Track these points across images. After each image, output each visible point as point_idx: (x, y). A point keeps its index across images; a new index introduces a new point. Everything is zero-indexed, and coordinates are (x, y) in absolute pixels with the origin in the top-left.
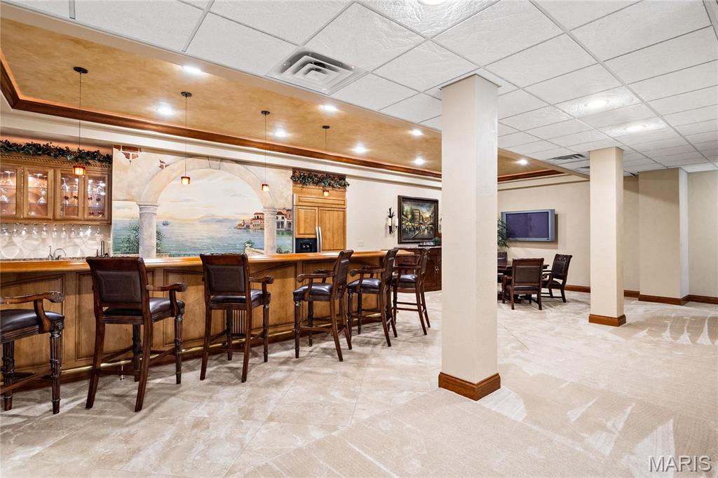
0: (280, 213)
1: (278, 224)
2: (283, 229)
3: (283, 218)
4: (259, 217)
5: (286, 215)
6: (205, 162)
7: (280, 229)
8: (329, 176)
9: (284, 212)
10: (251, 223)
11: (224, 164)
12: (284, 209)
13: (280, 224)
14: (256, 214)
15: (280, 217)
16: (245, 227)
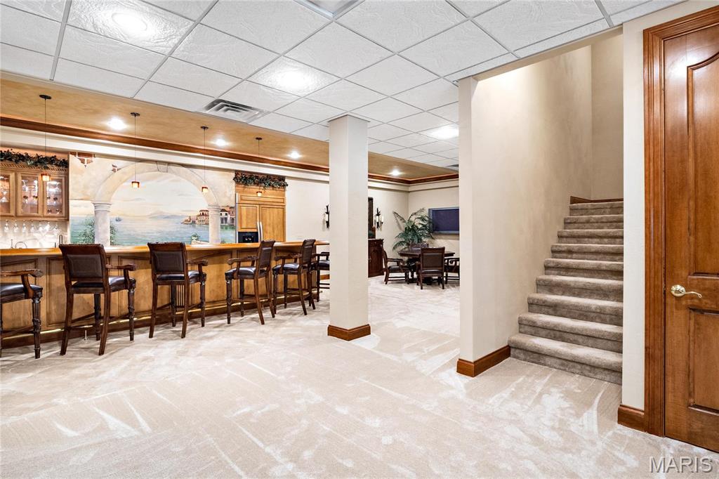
0: (223, 210)
1: (222, 219)
2: (227, 224)
3: (226, 214)
4: (204, 214)
5: (229, 212)
6: (155, 165)
7: (224, 224)
8: (269, 177)
9: (228, 209)
10: (197, 219)
11: (172, 167)
12: (228, 206)
13: (224, 220)
14: (201, 211)
15: (224, 213)
16: (191, 222)
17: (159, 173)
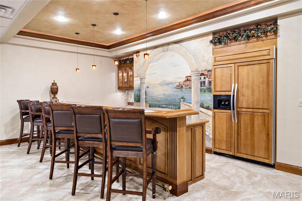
0: (202, 74)
1: (201, 83)
2: (205, 88)
3: (205, 78)
4: (188, 79)
5: (207, 75)
7: (203, 88)
9: (206, 73)
10: (184, 84)
12: (206, 70)
13: (203, 83)
14: (187, 77)
15: (202, 77)
16: (180, 87)
17: (163, 53)
